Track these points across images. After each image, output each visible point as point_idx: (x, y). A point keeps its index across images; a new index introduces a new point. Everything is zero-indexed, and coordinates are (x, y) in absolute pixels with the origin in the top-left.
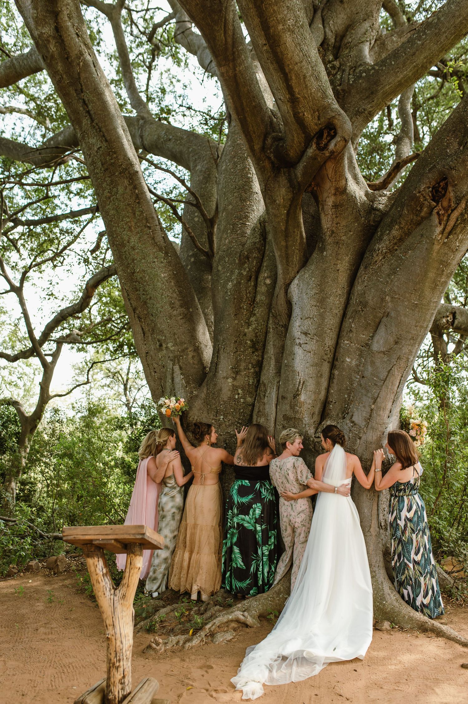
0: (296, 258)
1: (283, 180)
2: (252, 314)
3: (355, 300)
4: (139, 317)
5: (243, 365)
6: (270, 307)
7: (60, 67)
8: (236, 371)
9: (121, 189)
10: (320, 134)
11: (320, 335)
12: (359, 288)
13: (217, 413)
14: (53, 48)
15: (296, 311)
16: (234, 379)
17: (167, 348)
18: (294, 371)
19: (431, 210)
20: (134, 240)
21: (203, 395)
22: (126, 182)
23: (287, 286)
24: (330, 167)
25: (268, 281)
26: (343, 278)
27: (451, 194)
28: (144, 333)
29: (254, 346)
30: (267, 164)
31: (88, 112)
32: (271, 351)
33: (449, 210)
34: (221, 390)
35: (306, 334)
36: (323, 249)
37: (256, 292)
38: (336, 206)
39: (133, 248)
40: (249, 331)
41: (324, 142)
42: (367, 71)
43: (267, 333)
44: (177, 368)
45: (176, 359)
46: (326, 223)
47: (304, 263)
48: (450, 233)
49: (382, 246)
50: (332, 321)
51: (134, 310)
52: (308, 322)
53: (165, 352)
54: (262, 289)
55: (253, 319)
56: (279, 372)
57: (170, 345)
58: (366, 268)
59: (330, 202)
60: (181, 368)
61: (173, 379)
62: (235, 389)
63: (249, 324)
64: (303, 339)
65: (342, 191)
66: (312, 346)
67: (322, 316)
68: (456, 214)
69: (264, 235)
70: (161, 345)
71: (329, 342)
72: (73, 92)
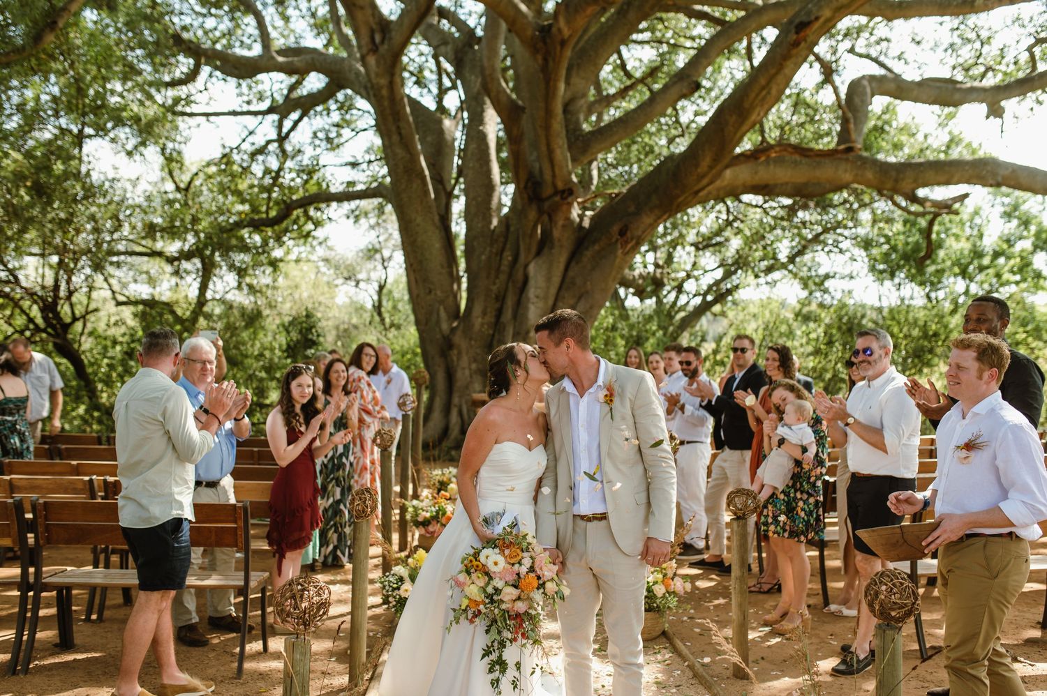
0: (534, 250)
1: (534, 207)
2: (497, 277)
3: (567, 280)
4: (414, 271)
5: (489, 310)
6: (510, 275)
7: (386, 103)
8: (484, 313)
9: (415, 186)
10: (563, 192)
11: (546, 298)
12: (571, 273)
13: (471, 339)
14: (385, 92)
15: (532, 282)
16: (483, 318)
17: (436, 294)
18: (527, 318)
19: (617, 240)
20: (419, 220)
21: (461, 328)
22: (419, 182)
23: (526, 266)
24: (565, 207)
25: (510, 258)
26: (562, 266)
27: (629, 234)
28: (416, 282)
29: (497, 298)
30: (525, 196)
31: (400, 134)
32: (510, 302)
33: (627, 242)
34: (473, 325)
35: (537, 297)
36: (552, 248)
37: (500, 265)
38: (564, 226)
39: (418, 225)
40: (494, 288)
41: (565, 195)
42: (583, 136)
43: (506, 290)
44: (442, 309)
45: (442, 302)
46: (556, 233)
47: (539, 253)
48: (627, 253)
49: (588, 254)
50: (553, 291)
51: (411, 265)
52: (539, 291)
53: (432, 296)
54: (505, 262)
55: (497, 281)
56: (515, 316)
57: (439, 293)
58: (577, 263)
59: (561, 223)
60: (445, 309)
61: (438, 314)
62: (482, 325)
63: (494, 284)
64: (535, 300)
65: (568, 219)
66: (541, 304)
67: (548, 288)
68: (629, 246)
69: (508, 227)
70: (430, 292)
71: (551, 302)
72: (390, 118)
